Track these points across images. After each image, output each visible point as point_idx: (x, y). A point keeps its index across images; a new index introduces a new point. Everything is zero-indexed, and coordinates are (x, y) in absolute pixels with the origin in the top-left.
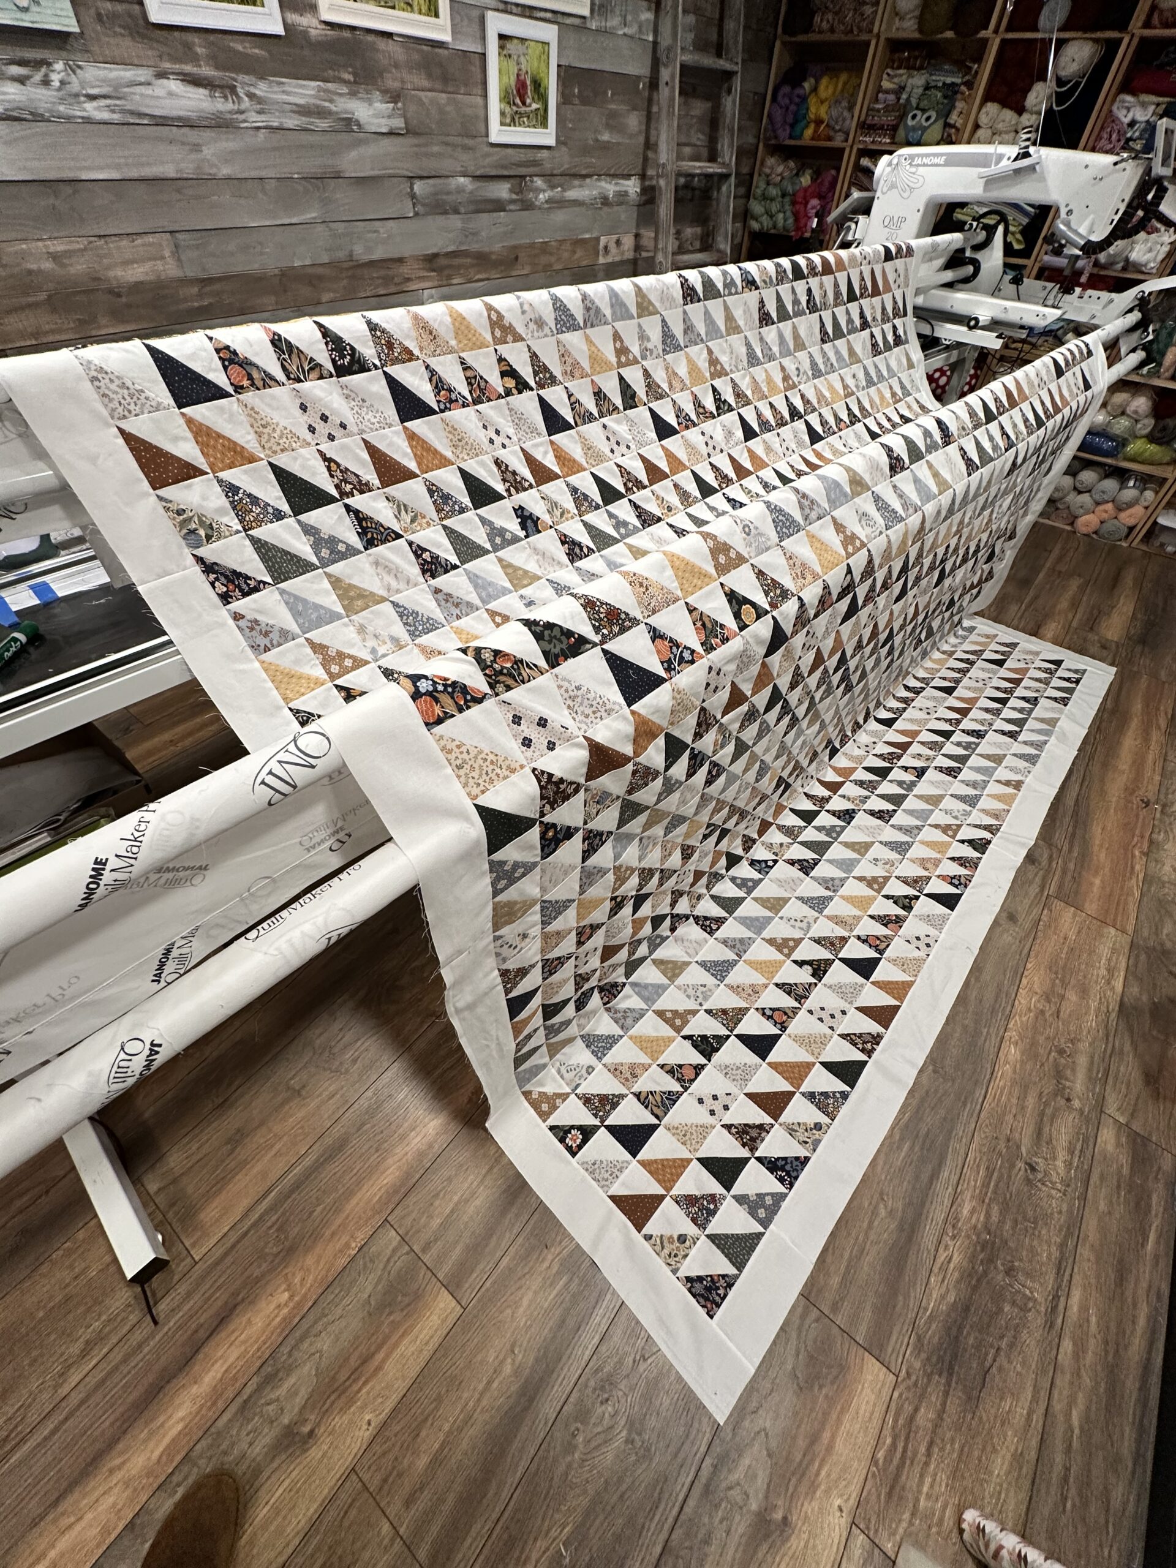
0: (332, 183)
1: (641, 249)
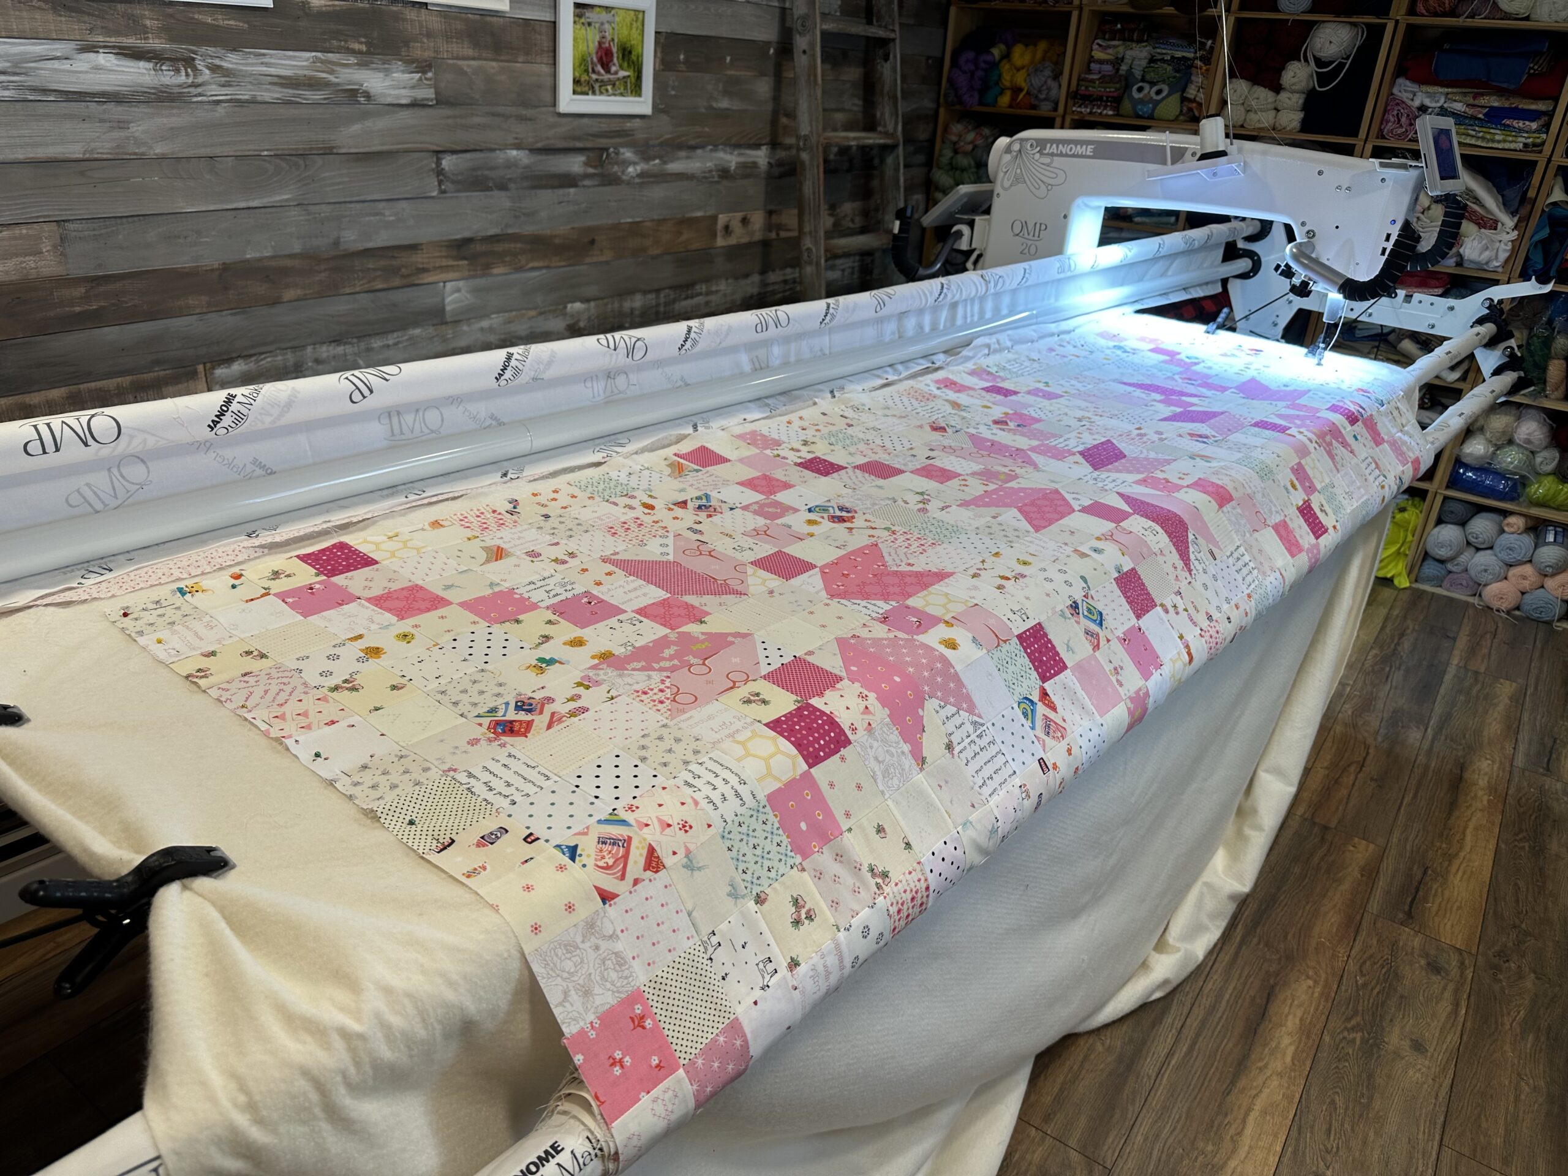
0: (319, 160)
1: (778, 228)
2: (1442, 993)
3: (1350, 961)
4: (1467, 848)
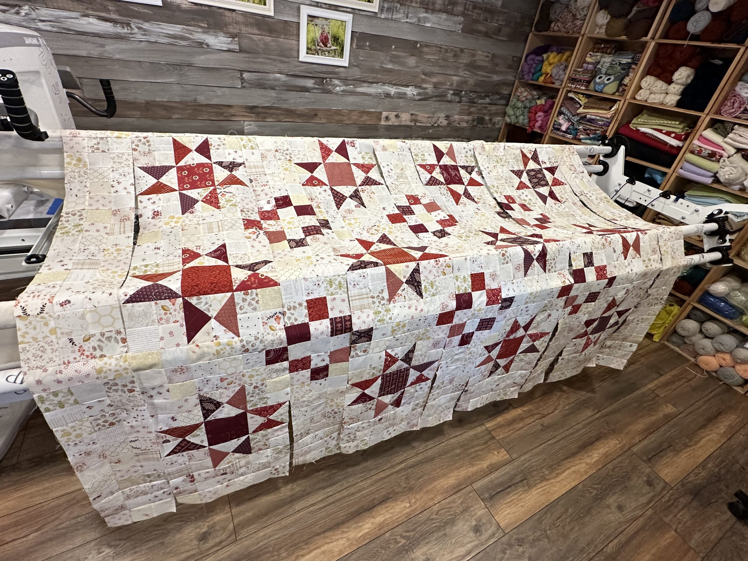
0: (186, 68)
1: (416, 121)
2: (467, 544)
3: (438, 505)
4: (558, 480)
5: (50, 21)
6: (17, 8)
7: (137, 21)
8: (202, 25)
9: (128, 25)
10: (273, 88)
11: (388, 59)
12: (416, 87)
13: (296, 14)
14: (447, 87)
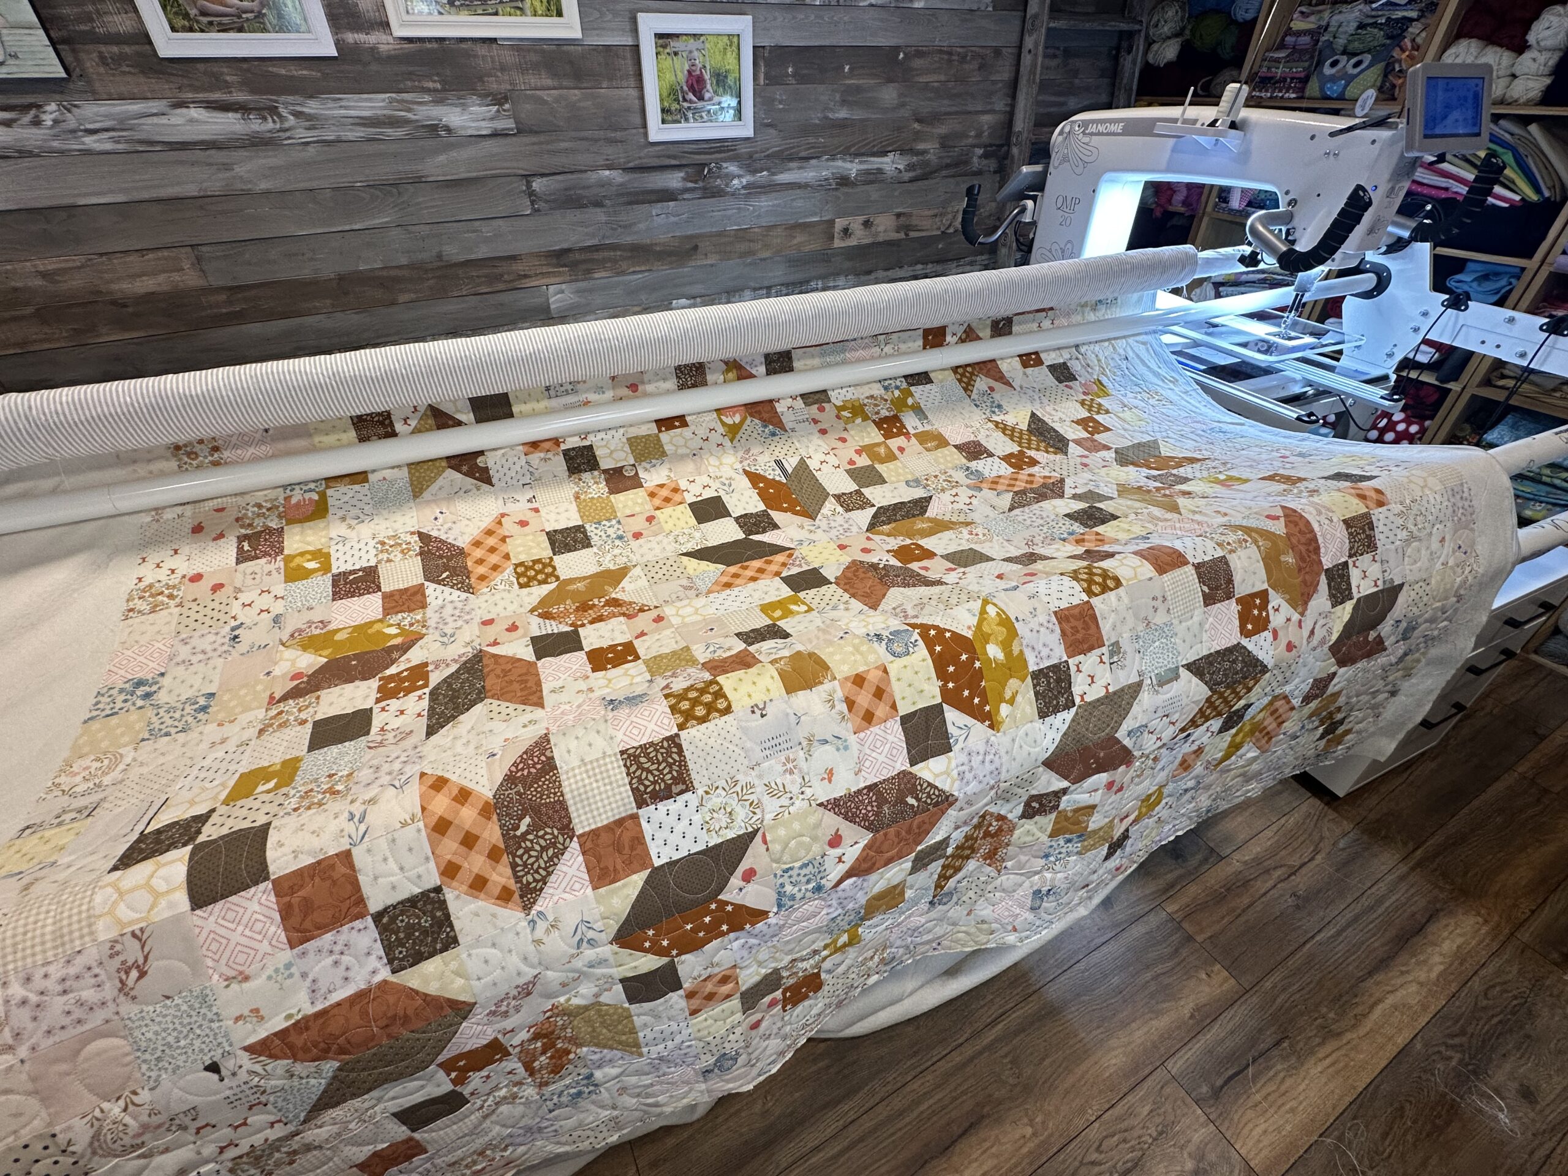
0: (411, 188)
1: (907, 228)
3: (1096, 1125)
4: (1362, 1031)
5: (107, 130)
6: (33, 112)
7: (290, 99)
8: (431, 85)
9: (273, 111)
10: (598, 204)
11: (838, 97)
12: (903, 151)
13: (628, 26)
14: (970, 141)
